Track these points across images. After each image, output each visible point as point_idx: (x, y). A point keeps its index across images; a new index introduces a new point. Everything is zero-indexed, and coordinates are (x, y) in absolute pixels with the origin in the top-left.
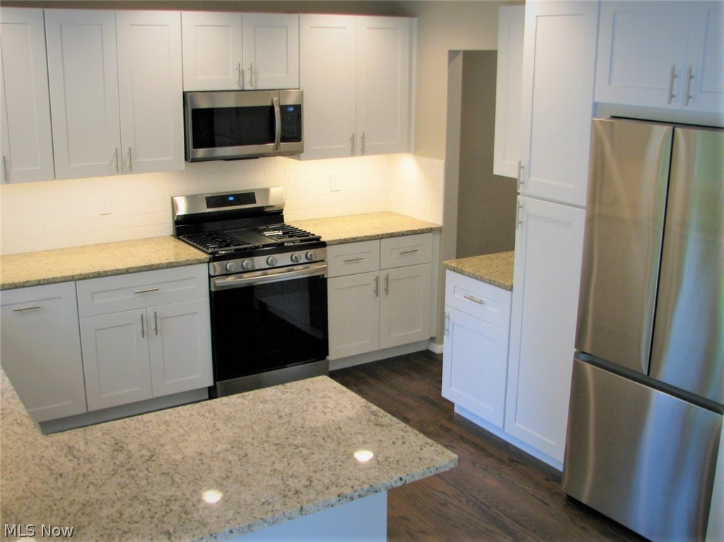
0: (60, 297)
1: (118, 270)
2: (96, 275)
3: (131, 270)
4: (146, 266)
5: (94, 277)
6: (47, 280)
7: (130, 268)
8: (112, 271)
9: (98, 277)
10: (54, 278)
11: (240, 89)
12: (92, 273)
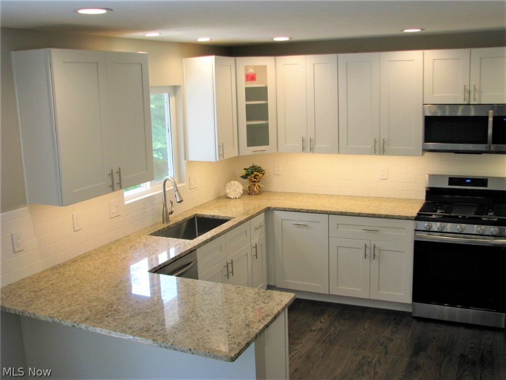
0: (319, 222)
1: (353, 213)
2: (340, 213)
3: (362, 215)
4: (371, 214)
5: (338, 215)
6: (312, 210)
7: (361, 213)
8: (350, 213)
9: (341, 215)
10: (316, 210)
11: (466, 103)
12: (337, 212)
